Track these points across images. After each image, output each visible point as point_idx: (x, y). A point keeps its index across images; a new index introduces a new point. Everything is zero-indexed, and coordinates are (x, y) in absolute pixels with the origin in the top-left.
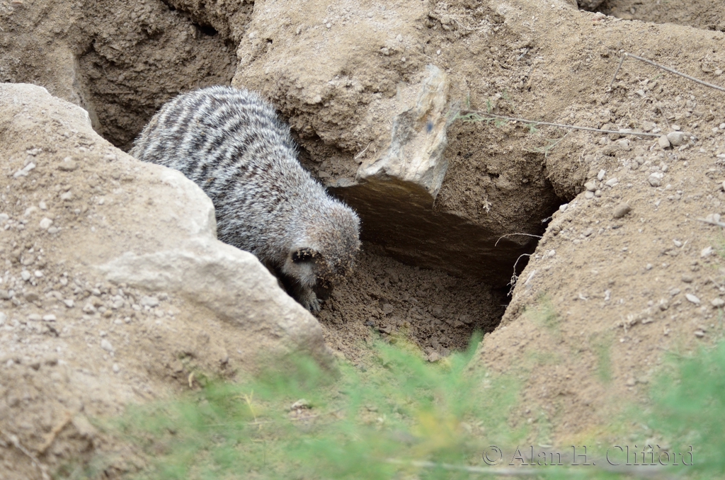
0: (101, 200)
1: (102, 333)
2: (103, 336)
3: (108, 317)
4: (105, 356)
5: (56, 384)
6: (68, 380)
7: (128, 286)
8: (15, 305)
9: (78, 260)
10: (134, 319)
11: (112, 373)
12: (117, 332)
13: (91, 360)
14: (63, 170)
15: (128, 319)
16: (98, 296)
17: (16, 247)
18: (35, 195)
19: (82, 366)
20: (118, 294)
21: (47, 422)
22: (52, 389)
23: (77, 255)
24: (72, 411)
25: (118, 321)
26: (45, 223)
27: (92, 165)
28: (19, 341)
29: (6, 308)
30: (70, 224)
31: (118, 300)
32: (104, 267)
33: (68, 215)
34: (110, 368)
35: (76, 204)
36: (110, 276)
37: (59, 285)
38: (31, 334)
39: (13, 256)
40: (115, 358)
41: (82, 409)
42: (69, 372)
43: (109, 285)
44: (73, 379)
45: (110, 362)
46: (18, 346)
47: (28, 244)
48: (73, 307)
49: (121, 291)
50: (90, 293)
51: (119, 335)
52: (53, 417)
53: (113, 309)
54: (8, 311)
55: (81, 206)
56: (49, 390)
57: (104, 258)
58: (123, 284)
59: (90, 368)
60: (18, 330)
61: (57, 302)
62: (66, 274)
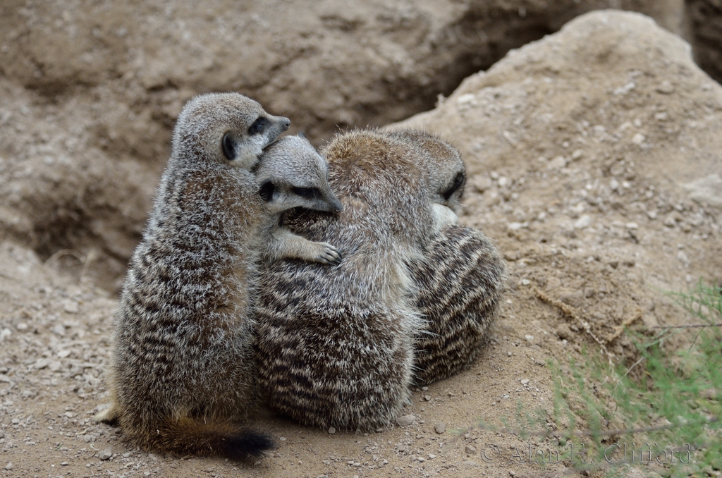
0: (693, 124)
1: (680, 245)
2: (681, 249)
3: (687, 232)
4: (680, 267)
5: (631, 284)
6: (642, 282)
7: (709, 206)
8: (600, 211)
9: (665, 177)
10: (711, 237)
11: (684, 283)
12: (694, 246)
13: (666, 268)
14: (660, 92)
15: (705, 236)
16: (681, 212)
17: (608, 158)
18: (631, 113)
19: (657, 272)
20: (699, 212)
21: (619, 315)
22: (627, 287)
23: (665, 171)
24: (643, 308)
25: (696, 237)
26: (638, 138)
27: (688, 91)
28: (601, 243)
29: (592, 212)
30: (662, 143)
31: (697, 218)
32: (689, 186)
33: (660, 134)
34: (683, 278)
35: (669, 124)
36: (693, 195)
37: (643, 198)
38: (612, 238)
39: (604, 166)
40: (689, 270)
41: (653, 309)
42: (644, 275)
43: (691, 203)
44: (647, 281)
45: (683, 272)
46: (600, 247)
47: (620, 157)
48: (655, 219)
49: (702, 210)
50: (672, 208)
51: (695, 249)
52: (625, 312)
53: (693, 226)
54: (593, 216)
55: (673, 127)
56: (624, 287)
57: (690, 177)
58: (705, 204)
59: (664, 275)
60: (601, 233)
61: (641, 212)
62: (652, 187)
